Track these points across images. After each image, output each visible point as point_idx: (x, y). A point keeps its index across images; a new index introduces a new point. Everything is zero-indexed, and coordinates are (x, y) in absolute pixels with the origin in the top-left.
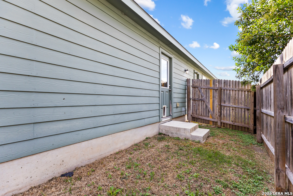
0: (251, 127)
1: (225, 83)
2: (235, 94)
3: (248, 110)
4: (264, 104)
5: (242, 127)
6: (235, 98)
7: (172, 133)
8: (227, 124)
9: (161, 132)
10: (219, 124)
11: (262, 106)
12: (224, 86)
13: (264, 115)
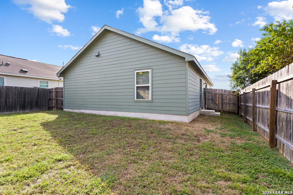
0: (237, 112)
1: (224, 91)
2: (229, 97)
3: (235, 104)
4: (242, 101)
5: (232, 112)
6: (229, 98)
7: (206, 114)
8: (225, 111)
9: (201, 114)
10: (222, 111)
11: (241, 102)
12: (224, 93)
13: (242, 106)
